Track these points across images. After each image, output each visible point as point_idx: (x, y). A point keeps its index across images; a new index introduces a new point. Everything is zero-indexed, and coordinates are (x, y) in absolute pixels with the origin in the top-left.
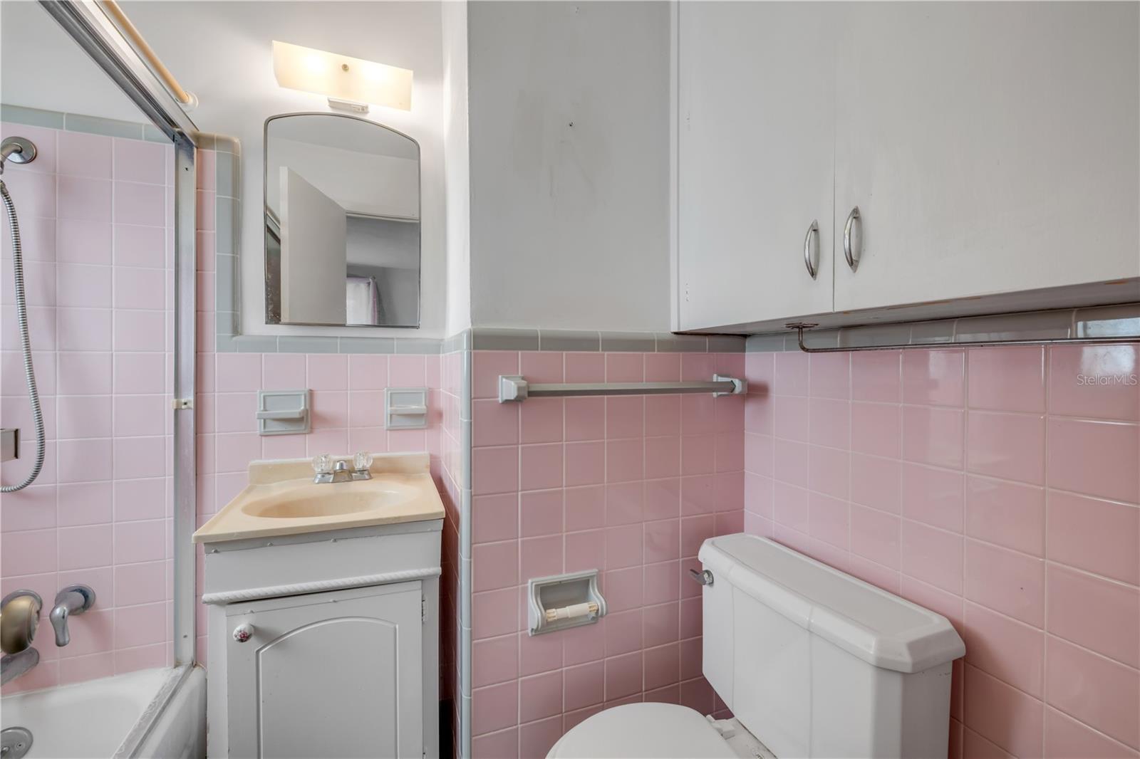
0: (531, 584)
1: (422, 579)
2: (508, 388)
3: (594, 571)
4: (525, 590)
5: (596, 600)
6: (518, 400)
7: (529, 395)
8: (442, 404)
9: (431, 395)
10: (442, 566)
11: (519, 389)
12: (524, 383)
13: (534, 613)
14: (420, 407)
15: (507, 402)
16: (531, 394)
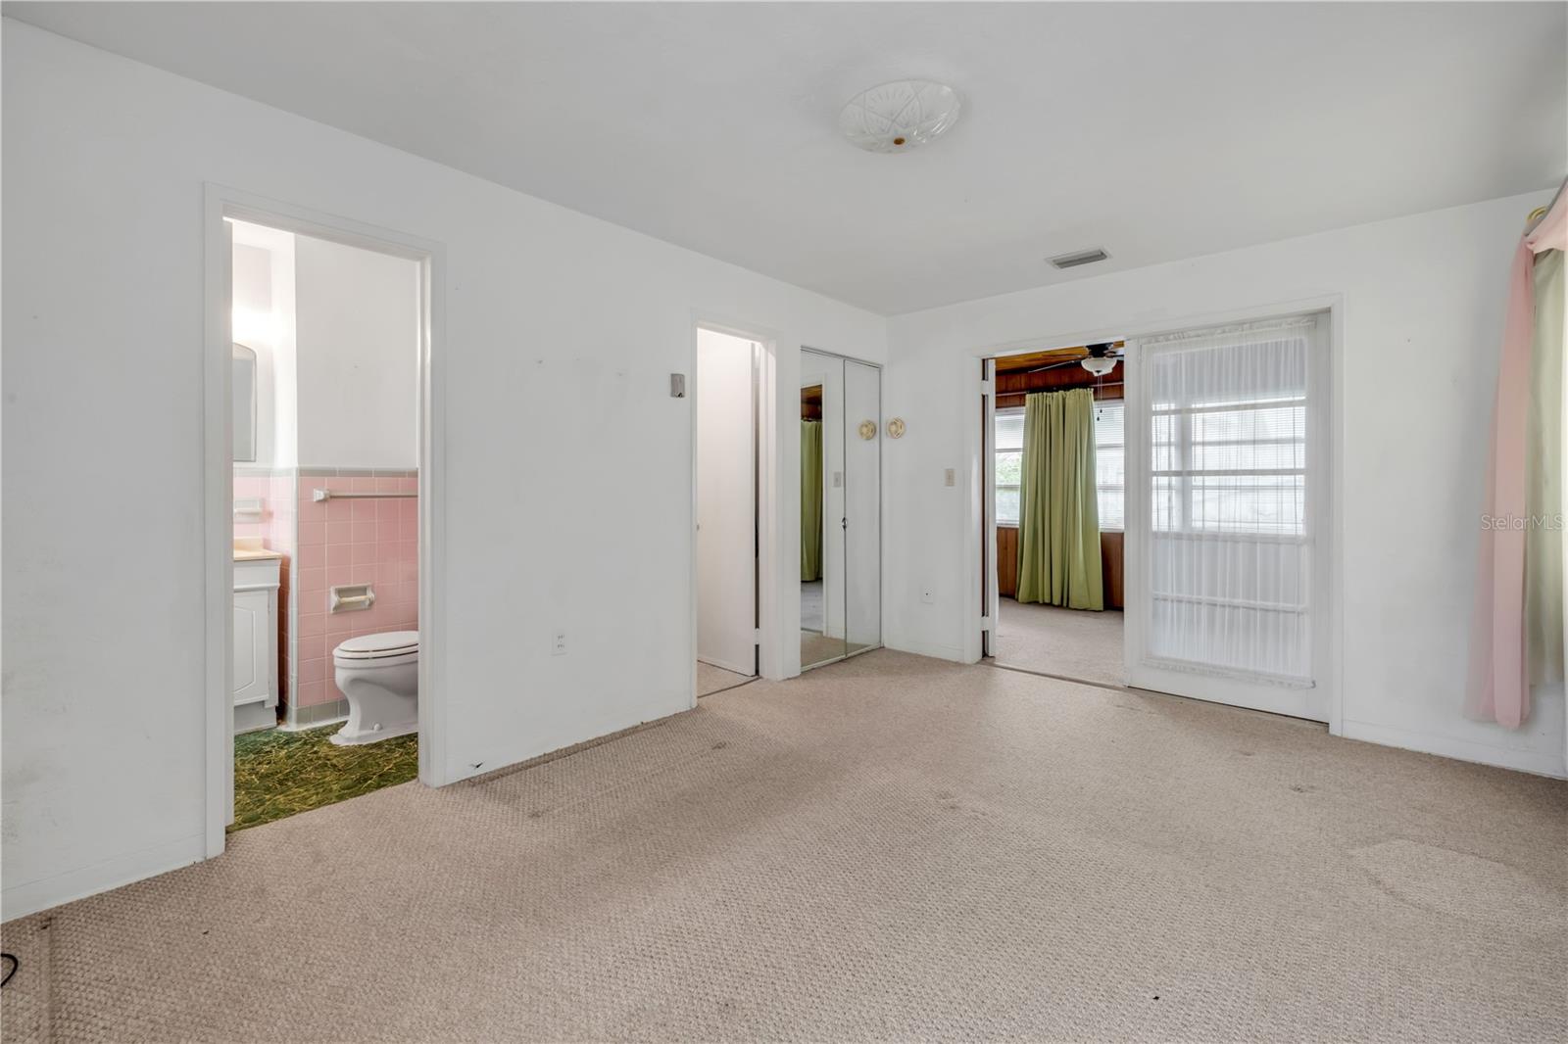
0: (332, 589)
1: (269, 589)
2: (319, 495)
3: (369, 583)
4: (329, 592)
5: (370, 595)
6: (324, 501)
7: (330, 498)
8: (272, 507)
9: (263, 502)
10: (281, 582)
11: (325, 495)
12: (327, 492)
13: (334, 599)
14: (258, 508)
15: (319, 501)
16: (332, 497)
